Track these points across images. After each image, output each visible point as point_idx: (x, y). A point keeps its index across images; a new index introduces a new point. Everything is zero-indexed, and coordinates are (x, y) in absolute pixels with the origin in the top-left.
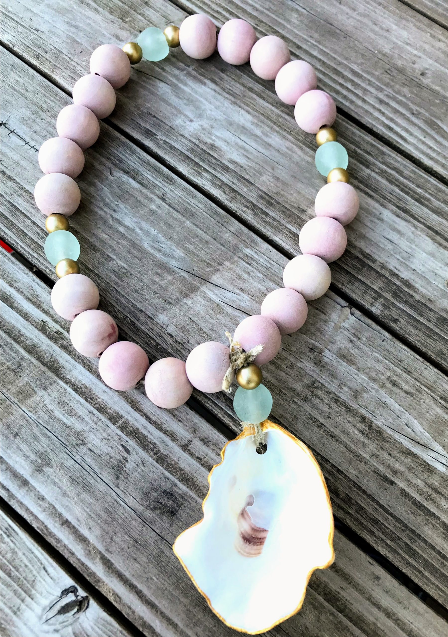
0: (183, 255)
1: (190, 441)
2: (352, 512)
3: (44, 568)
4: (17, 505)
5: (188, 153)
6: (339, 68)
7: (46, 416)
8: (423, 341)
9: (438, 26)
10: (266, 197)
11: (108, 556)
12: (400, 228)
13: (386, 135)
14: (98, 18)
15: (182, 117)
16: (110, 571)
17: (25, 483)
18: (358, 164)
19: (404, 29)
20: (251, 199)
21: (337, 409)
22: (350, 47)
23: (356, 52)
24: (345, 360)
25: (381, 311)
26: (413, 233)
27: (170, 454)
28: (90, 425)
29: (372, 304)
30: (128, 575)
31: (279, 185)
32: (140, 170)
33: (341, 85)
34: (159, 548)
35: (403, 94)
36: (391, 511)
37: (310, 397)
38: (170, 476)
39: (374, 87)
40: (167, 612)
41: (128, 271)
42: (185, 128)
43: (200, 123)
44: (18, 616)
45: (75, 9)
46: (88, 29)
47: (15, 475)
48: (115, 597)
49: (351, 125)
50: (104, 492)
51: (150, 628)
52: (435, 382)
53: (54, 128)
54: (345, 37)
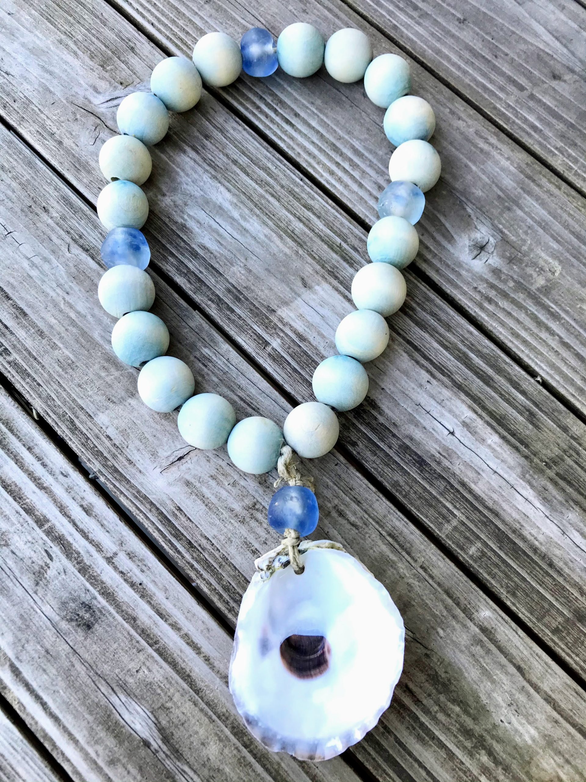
1: (116, 554)
8: (380, 470)
10: (234, 291)
11: (17, 664)
14: (76, 63)
16: (18, 680)
20: (218, 292)
22: (355, 120)
23: (361, 125)
27: (93, 565)
28: (15, 526)
30: (34, 685)
31: (250, 278)
34: (70, 661)
37: (248, 520)
38: (91, 588)
40: (70, 727)
41: (73, 362)
43: (173, 198)
45: (52, 51)
46: (64, 76)
48: (20, 705)
49: (341, 214)
50: (21, 598)
51: (51, 740)
52: (385, 516)
53: (14, 192)
54: (351, 106)
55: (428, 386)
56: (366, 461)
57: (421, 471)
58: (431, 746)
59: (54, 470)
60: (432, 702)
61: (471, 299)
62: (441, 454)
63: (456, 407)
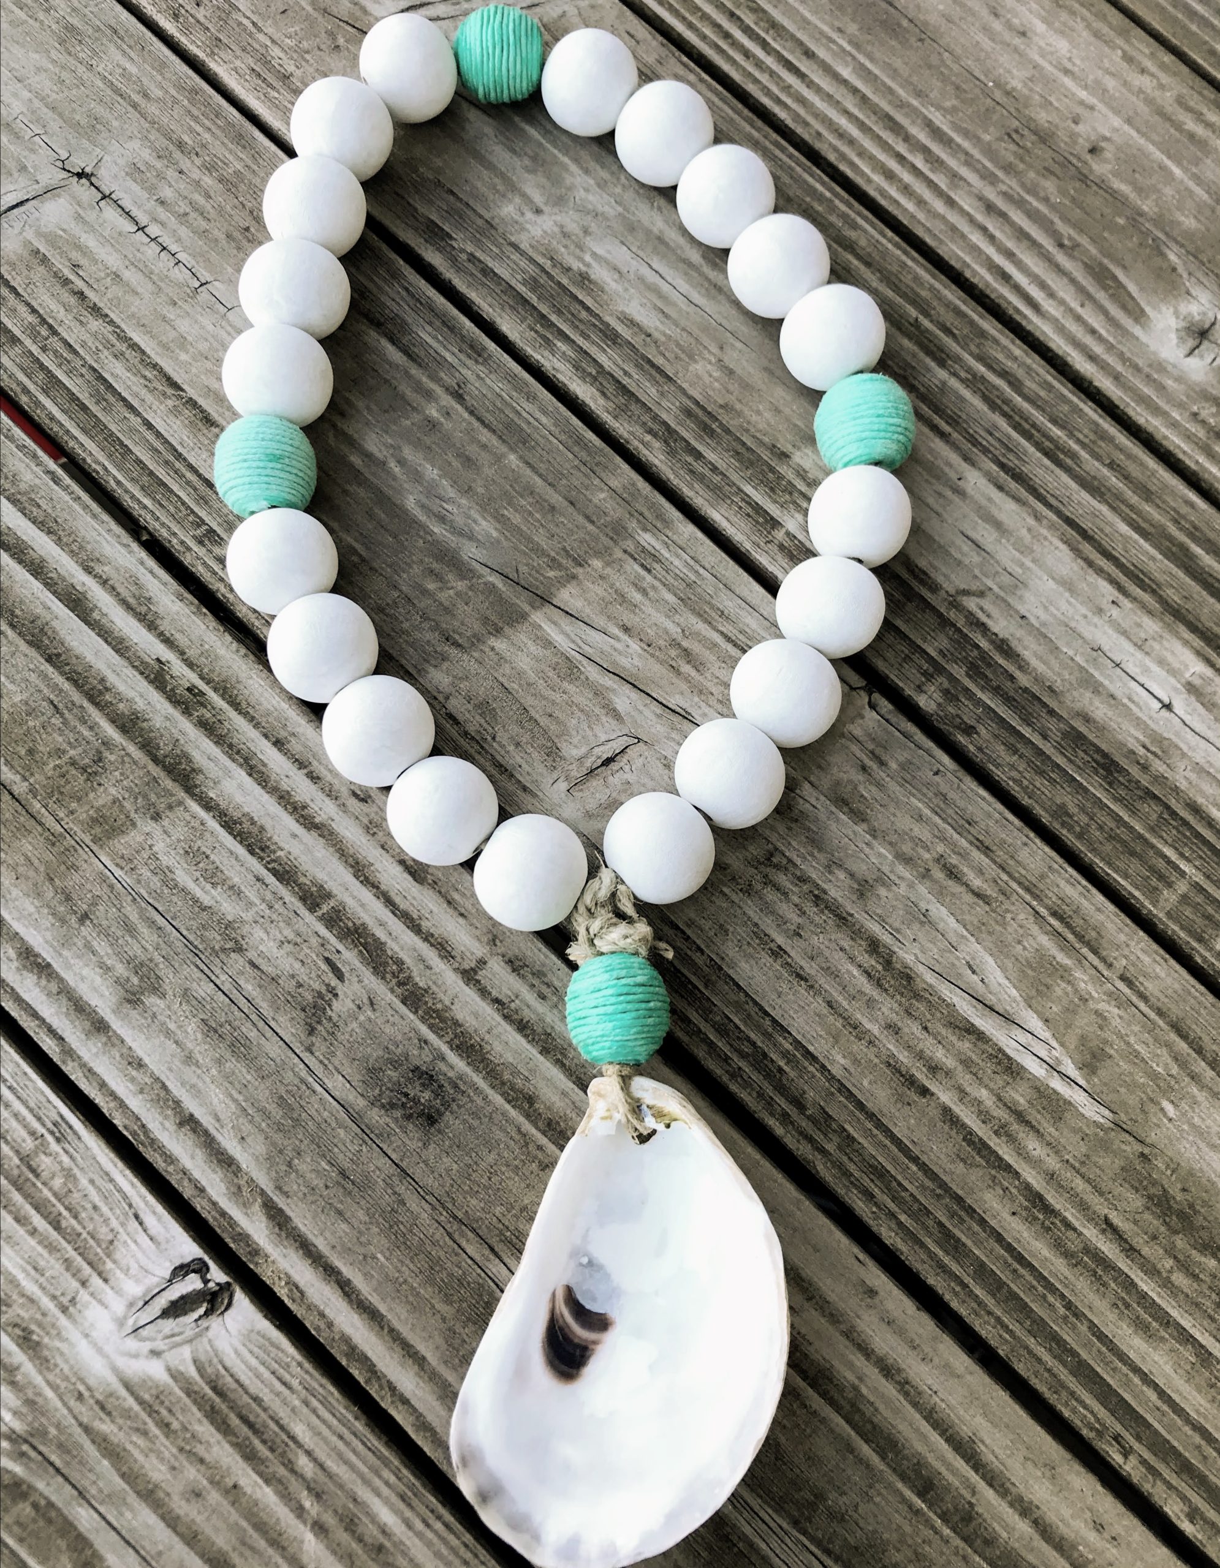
0: (495, 534)
1: (482, 962)
2: (830, 1147)
3: (137, 1217)
4: (80, 1074)
5: (522, 289)
6: (899, 117)
7: (155, 879)
8: (1025, 783)
9: (1143, 33)
10: (700, 413)
11: (280, 1201)
12: (1002, 517)
13: (995, 290)
15: (517, 200)
16: (284, 1234)
17: (100, 1027)
18: (921, 355)
19: (1062, 33)
20: (664, 416)
21: (817, 918)
22: (930, 67)
23: (945, 79)
24: (845, 809)
25: (939, 705)
26: (1029, 530)
27: (434, 988)
28: (255, 909)
29: (919, 687)
30: (321, 1244)
31: (731, 387)
32: (410, 321)
33: (901, 158)
34: (395, 1193)
35: (1042, 194)
36: (916, 1151)
37: (759, 887)
38: (431, 1037)
39: (977, 171)
40: (405, 1331)
41: (363, 560)
42: (523, 229)
43: (558, 218)
44: (70, 1317)
47: (79, 1007)
48: (291, 1290)
49: (913, 259)
50: (278, 1060)
51: (364, 1360)
52: (1042, 877)
53: (208, 197)
54: (921, 40)
55: (1115, 612)
56: (998, 766)
57: (1110, 784)
58: (1162, 1339)
59: (336, 787)
60: (1161, 1251)
61: (1189, 437)
62: (1148, 750)
63: (1173, 653)
